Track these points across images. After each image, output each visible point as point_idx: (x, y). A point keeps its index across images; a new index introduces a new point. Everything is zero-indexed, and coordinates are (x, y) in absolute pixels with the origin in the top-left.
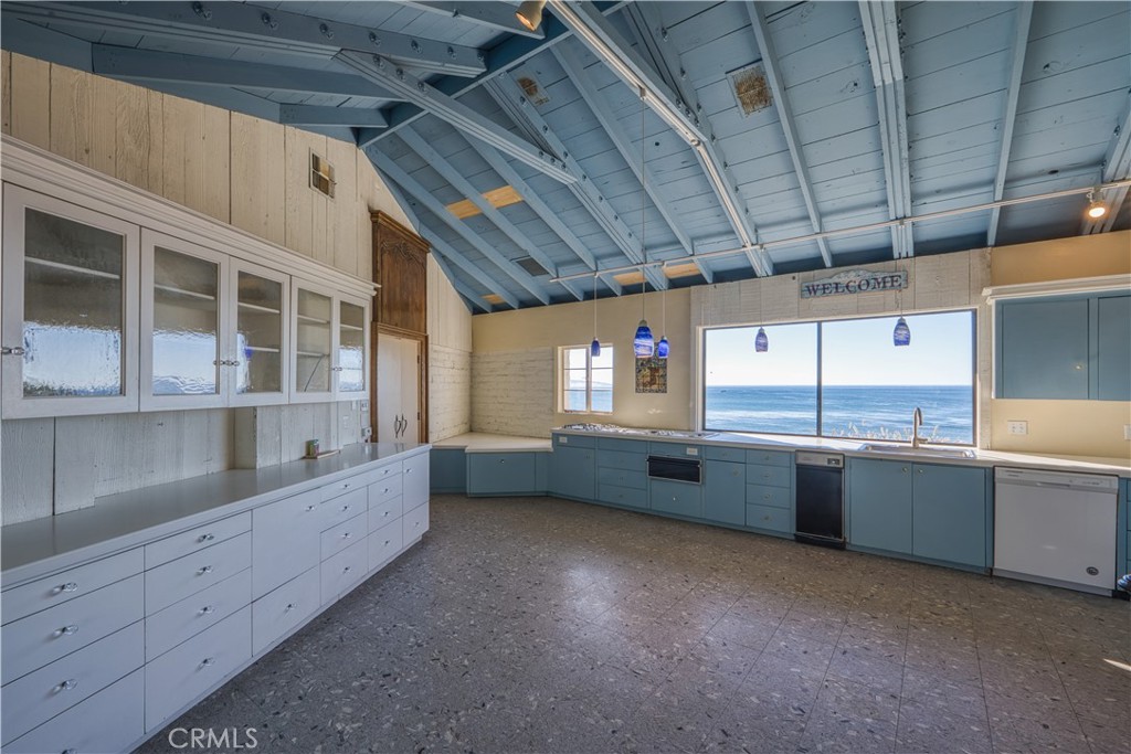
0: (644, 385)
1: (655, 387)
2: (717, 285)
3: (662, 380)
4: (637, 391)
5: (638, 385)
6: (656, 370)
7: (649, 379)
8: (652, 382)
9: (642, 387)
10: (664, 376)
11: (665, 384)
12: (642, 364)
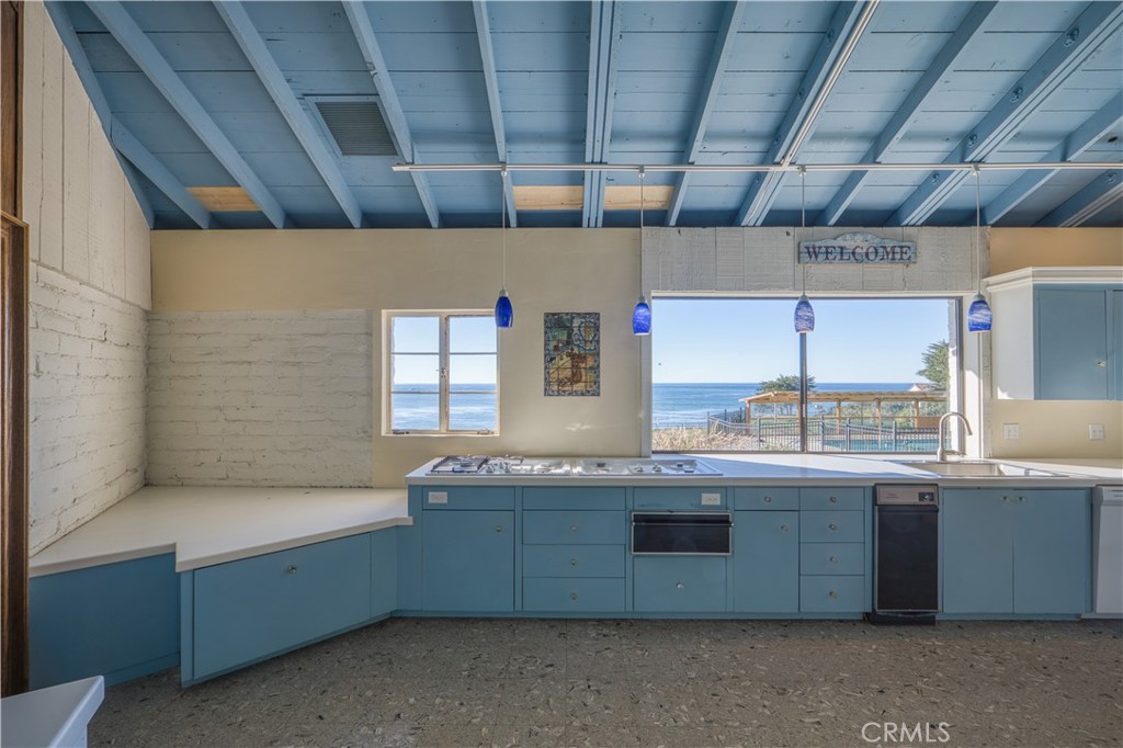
0: (560, 382)
1: (579, 387)
2: (682, 229)
3: (590, 376)
4: (547, 393)
5: (548, 382)
6: (582, 358)
7: (568, 373)
8: (575, 378)
9: (557, 386)
10: (596, 369)
11: (597, 382)
12: (556, 348)
